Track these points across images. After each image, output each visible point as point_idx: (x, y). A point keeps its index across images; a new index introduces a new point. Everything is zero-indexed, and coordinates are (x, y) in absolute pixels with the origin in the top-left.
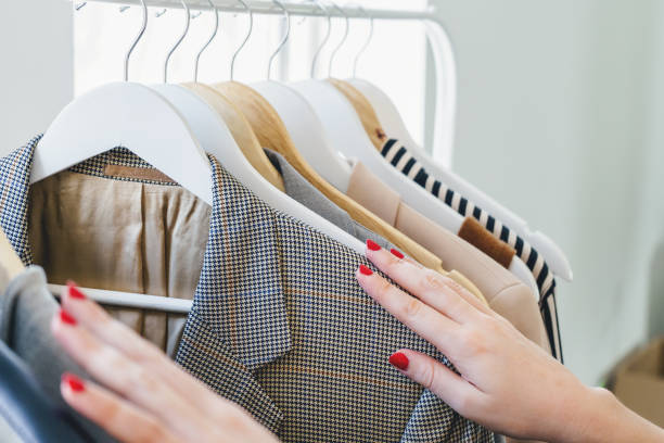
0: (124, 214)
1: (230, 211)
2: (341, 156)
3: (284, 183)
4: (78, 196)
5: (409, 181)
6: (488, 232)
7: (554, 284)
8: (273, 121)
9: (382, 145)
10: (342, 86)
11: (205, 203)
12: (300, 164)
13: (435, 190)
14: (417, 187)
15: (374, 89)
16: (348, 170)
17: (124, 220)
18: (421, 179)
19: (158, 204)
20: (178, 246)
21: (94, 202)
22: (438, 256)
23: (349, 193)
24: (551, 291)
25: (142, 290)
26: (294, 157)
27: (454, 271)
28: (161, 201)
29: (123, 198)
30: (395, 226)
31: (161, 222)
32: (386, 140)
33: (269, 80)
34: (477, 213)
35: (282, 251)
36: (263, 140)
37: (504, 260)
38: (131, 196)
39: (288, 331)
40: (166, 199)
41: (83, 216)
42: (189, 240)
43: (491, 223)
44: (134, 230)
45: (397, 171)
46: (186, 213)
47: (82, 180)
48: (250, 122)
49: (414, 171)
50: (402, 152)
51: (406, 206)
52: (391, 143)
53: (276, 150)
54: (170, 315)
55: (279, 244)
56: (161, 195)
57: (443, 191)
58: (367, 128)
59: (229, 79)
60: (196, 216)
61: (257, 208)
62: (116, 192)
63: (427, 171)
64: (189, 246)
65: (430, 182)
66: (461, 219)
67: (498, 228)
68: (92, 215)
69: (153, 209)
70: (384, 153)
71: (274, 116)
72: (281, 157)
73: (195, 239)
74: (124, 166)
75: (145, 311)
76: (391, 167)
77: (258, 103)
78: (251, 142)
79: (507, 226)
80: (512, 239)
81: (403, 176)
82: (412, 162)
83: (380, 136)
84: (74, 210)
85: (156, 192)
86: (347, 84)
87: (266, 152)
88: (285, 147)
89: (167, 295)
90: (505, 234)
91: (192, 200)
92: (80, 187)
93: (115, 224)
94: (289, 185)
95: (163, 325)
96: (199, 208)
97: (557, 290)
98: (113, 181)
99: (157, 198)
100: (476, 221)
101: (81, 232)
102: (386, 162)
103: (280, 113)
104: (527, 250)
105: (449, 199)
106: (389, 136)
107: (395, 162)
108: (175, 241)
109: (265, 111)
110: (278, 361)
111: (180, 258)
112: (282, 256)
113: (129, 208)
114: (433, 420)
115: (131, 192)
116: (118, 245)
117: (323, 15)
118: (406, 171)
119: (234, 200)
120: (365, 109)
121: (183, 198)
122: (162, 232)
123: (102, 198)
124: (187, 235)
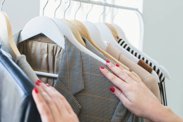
0: (43, 51)
1: (69, 51)
2: (106, 42)
3: (86, 46)
4: (32, 46)
5: (125, 50)
6: (146, 64)
7: (164, 79)
8: (85, 30)
9: (118, 40)
10: (108, 25)
11: (63, 49)
12: (92, 42)
13: (132, 52)
14: (127, 51)
15: (117, 26)
16: (107, 45)
17: (43, 53)
18: (128, 49)
19: (51, 49)
20: (56, 60)
21: (35, 48)
22: (128, 68)
23: (107, 51)
24: (163, 80)
25: (47, 71)
26: (90, 40)
27: (132, 72)
28: (52, 48)
29: (43, 47)
30: (119, 60)
31: (52, 54)
32: (119, 39)
33: (86, 21)
34: (143, 59)
35: (82, 62)
36: (82, 35)
37: (150, 71)
38: (44, 46)
39: (83, 84)
40: (54, 47)
41: (33, 52)
42: (60, 59)
43: (147, 62)
44: (45, 56)
45: (122, 47)
46: (59, 52)
47: (33, 42)
48: (78, 30)
49: (127, 47)
50: (123, 42)
51: (122, 55)
52: (120, 40)
53: (85, 37)
54: (54, 78)
55: (82, 60)
56: (52, 47)
57: (134, 53)
58: (114, 36)
59: (74, 19)
60: (61, 52)
61: (76, 50)
62: (41, 46)
63: (130, 48)
64: (59, 60)
65: (131, 50)
66: (138, 60)
67: (149, 63)
68: (35, 51)
69: (50, 50)
70: (119, 42)
71: (85, 29)
72: (86, 39)
73: (61, 58)
74: (43, 39)
75: (48, 77)
76: (120, 46)
77: (81, 25)
78: (78, 35)
79: (152, 62)
80: (153, 66)
81: (123, 48)
82: (126, 45)
83: (118, 38)
84: (30, 50)
85: (51, 46)
86: (110, 25)
87: (82, 38)
88: (88, 37)
89: (54, 73)
90: (151, 64)
91: (60, 48)
92: (32, 44)
93: (41, 54)
94: (87, 46)
95: (53, 81)
96: (62, 50)
97: (165, 80)
98: (40, 42)
99: (51, 47)
100: (143, 60)
101: (32, 56)
102: (119, 45)
103: (87, 29)
104: (157, 69)
105: (136, 55)
106: (120, 38)
107: (121, 45)
108: (56, 59)
109: (83, 28)
110: (80, 92)
111: (57, 63)
112: (82, 63)
113: (44, 50)
114: (121, 110)
115: (45, 45)
116: (41, 60)
117: (103, 5)
118: (124, 47)
119: (70, 48)
120: (114, 31)
121: (58, 47)
122: (53, 56)
123: (37, 47)
124: (59, 57)
